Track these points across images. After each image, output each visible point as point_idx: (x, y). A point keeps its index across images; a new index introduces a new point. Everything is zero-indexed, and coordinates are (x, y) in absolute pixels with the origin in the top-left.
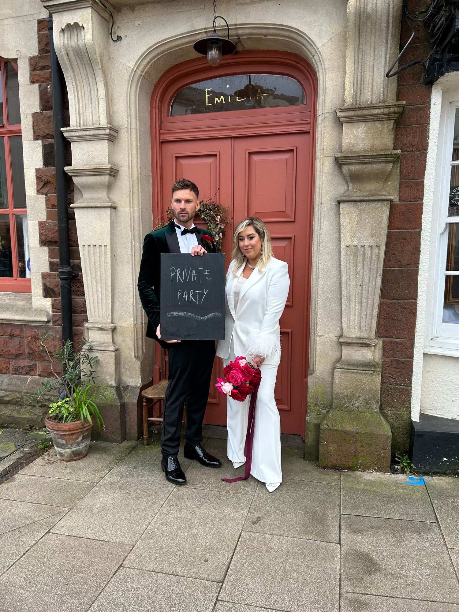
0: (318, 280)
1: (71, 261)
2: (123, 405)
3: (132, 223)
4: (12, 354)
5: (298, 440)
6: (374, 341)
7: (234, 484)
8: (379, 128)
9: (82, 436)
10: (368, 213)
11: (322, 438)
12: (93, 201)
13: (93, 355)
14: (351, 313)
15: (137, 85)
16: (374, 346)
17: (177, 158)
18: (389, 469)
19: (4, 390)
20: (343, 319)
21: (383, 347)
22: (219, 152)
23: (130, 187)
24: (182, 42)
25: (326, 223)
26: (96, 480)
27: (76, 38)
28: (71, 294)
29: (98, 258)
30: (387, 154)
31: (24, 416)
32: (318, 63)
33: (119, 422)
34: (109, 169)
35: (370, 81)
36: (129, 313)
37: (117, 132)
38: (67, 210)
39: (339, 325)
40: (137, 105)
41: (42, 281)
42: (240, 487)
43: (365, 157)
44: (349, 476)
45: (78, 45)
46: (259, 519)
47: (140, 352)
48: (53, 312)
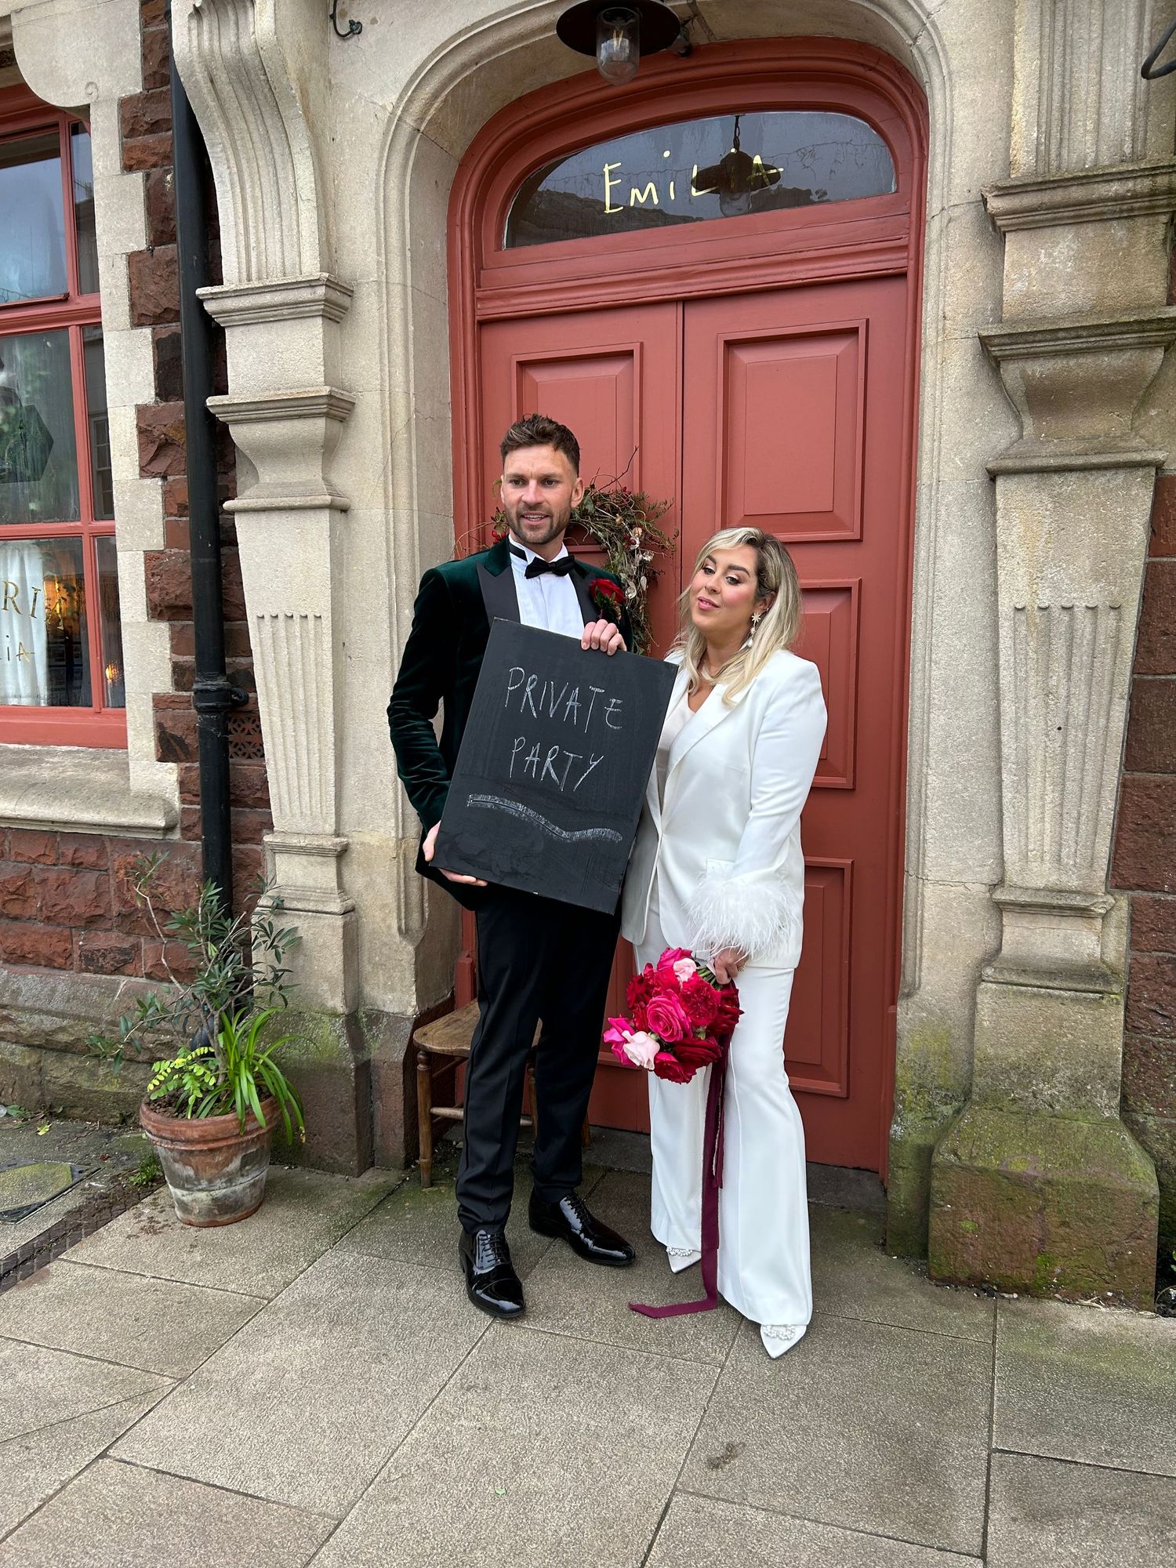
0: (929, 713)
1: (227, 660)
2: (365, 1070)
3: (392, 552)
4: (78, 917)
5: (870, 1186)
6: (1102, 902)
7: (665, 1323)
8: (1121, 240)
9: (240, 1157)
10: (1082, 505)
11: (937, 1192)
12: (286, 492)
13: (284, 923)
14: (1031, 814)
15: (407, 159)
16: (1104, 917)
17: (522, 365)
18: (1150, 1299)
19: (57, 1014)
20: (1007, 832)
21: (1132, 920)
22: (642, 344)
23: (384, 450)
24: (529, 27)
25: (953, 539)
26: (269, 1291)
27: (232, 32)
28: (227, 751)
29: (299, 653)
30: (1145, 318)
31: (106, 1088)
32: (930, 59)
33: (352, 1115)
34: (325, 400)
35: (1092, 98)
36: (385, 806)
37: (349, 293)
38: (217, 520)
39: (993, 849)
40: (407, 218)
41: (155, 716)
42: (684, 1333)
43: (1073, 334)
44: (1022, 1314)
45: (238, 50)
46: (731, 1451)
47: (416, 916)
48: (183, 801)
